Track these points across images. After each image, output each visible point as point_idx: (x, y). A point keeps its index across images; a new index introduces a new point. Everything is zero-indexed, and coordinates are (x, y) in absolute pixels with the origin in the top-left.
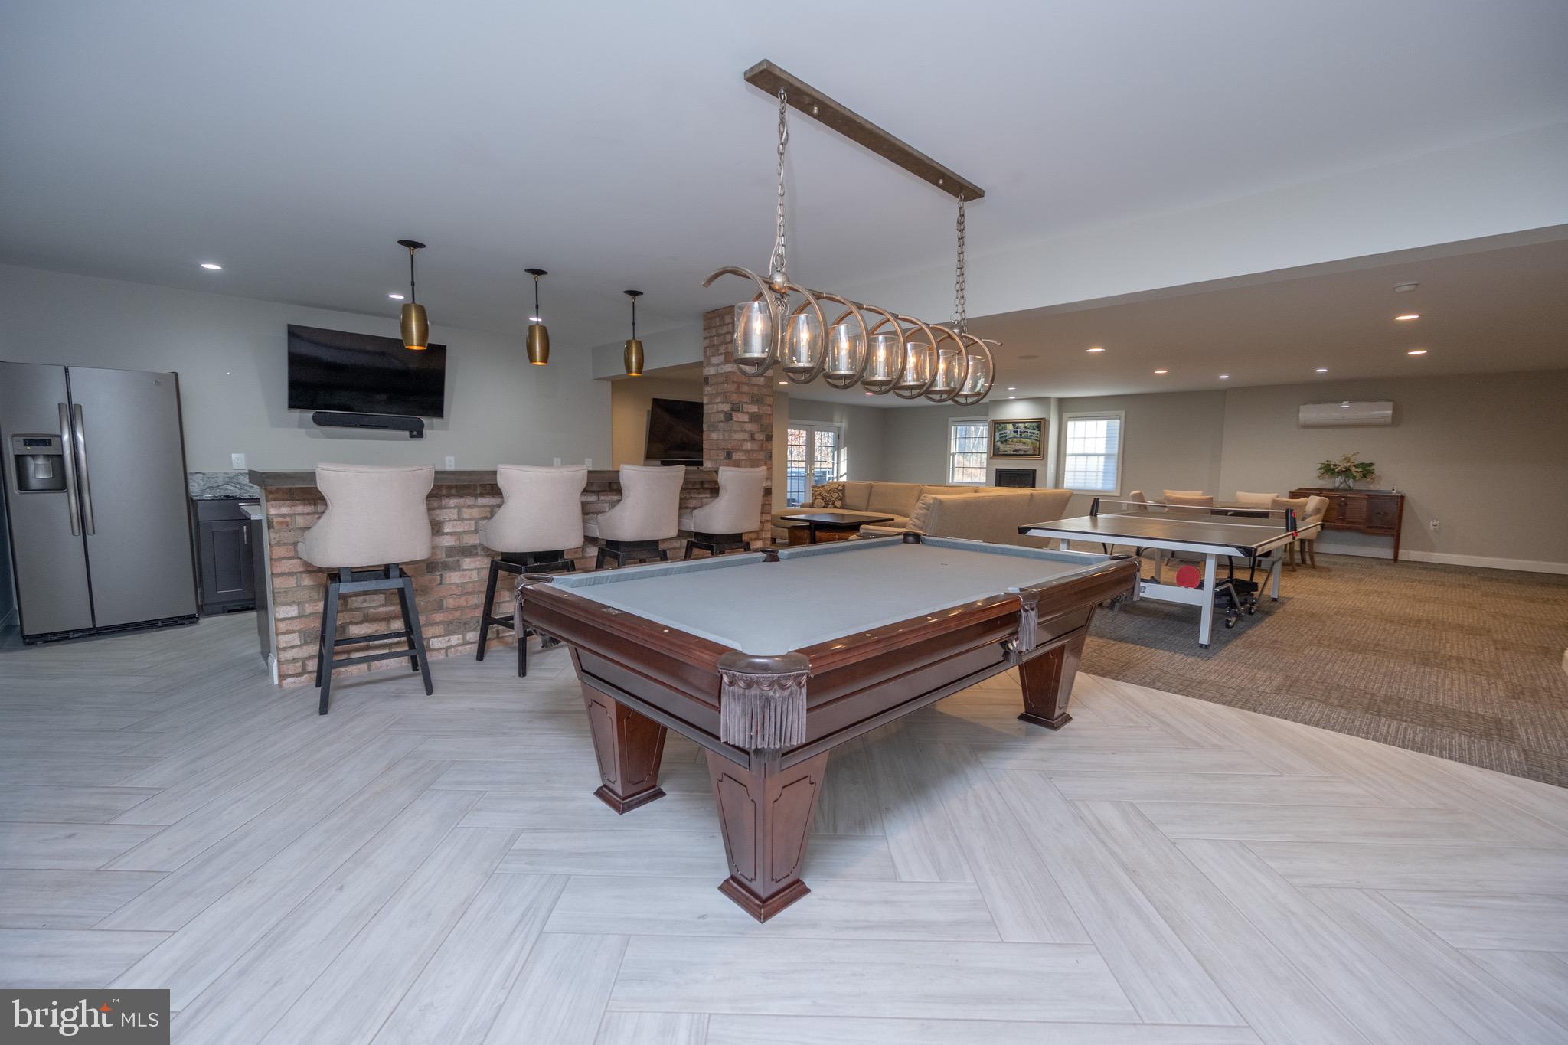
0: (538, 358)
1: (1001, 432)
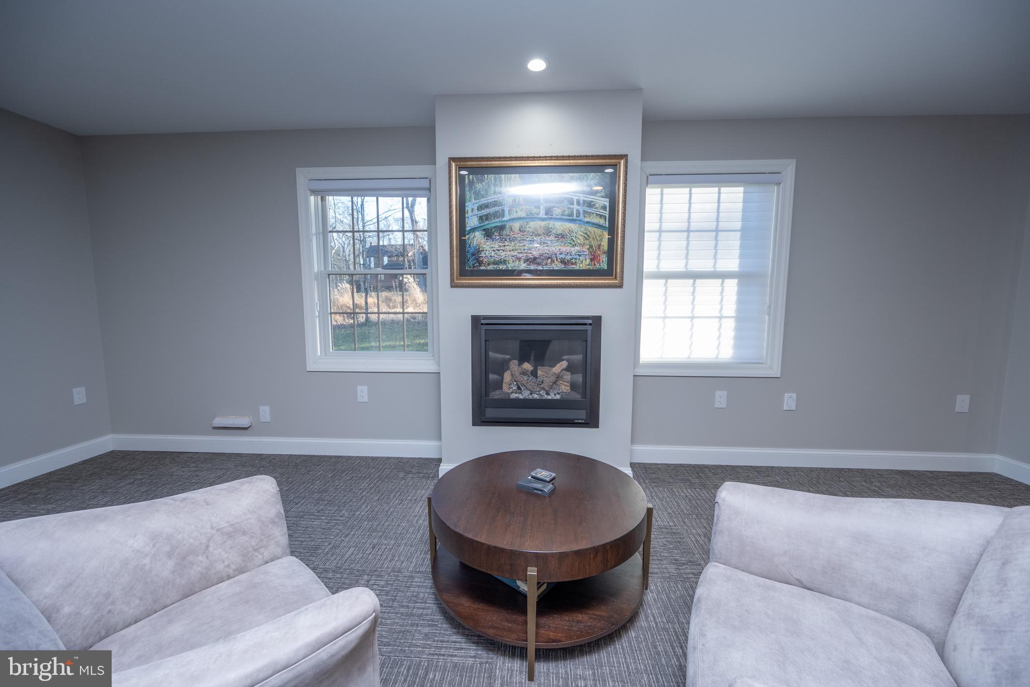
1: (483, 201)
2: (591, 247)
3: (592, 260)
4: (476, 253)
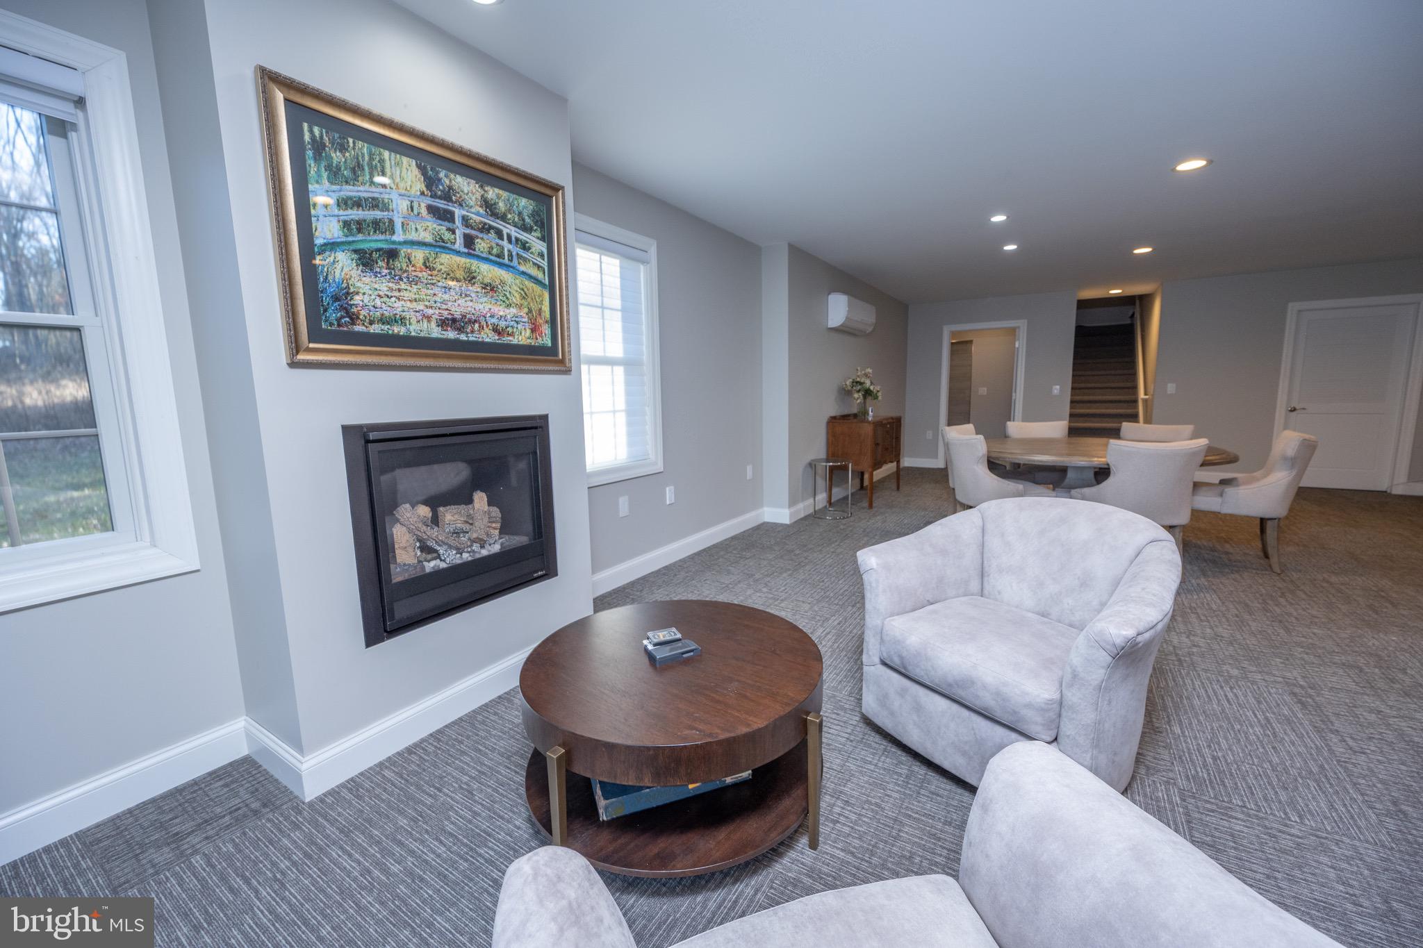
1: (349, 191)
2: (530, 311)
3: (533, 331)
4: (343, 296)
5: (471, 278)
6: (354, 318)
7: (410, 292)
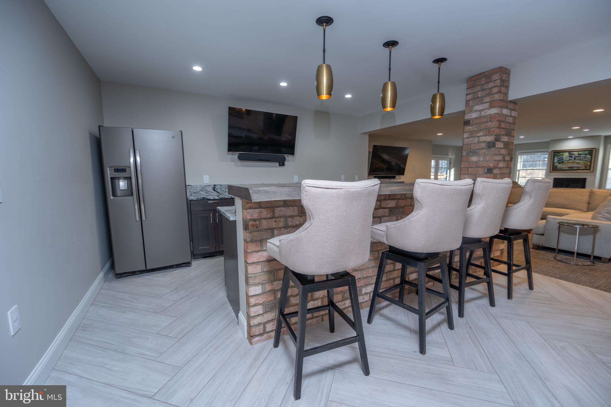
0: (389, 107)
1: (559, 157)
2: (585, 165)
4: (556, 167)
5: (574, 162)
6: (557, 168)
7: (564, 165)
